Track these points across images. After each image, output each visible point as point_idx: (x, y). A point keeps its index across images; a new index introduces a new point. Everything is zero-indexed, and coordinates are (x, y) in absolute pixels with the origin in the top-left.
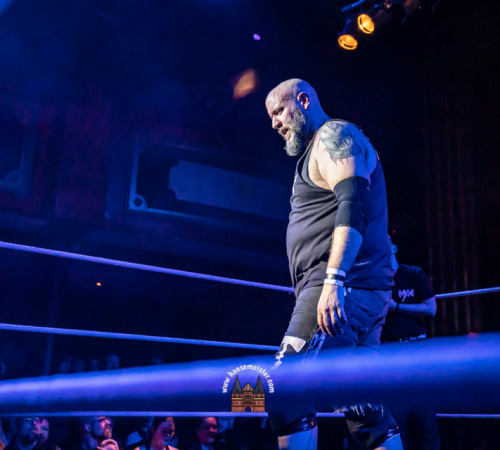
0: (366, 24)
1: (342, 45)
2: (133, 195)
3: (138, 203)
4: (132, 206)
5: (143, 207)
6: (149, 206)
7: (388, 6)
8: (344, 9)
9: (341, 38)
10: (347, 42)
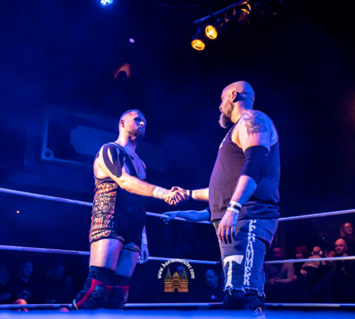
0: (211, 32)
1: (194, 47)
2: (45, 149)
3: (48, 154)
4: (44, 157)
5: (52, 158)
6: (56, 157)
7: (227, 20)
8: (196, 22)
9: (194, 42)
10: (198, 44)
